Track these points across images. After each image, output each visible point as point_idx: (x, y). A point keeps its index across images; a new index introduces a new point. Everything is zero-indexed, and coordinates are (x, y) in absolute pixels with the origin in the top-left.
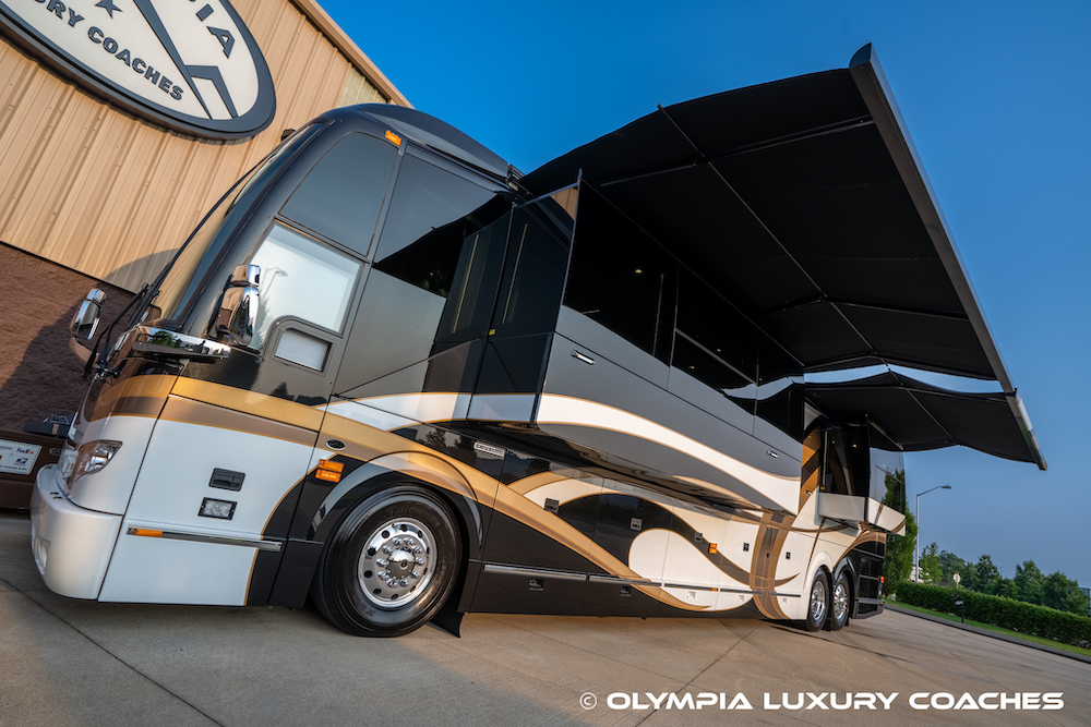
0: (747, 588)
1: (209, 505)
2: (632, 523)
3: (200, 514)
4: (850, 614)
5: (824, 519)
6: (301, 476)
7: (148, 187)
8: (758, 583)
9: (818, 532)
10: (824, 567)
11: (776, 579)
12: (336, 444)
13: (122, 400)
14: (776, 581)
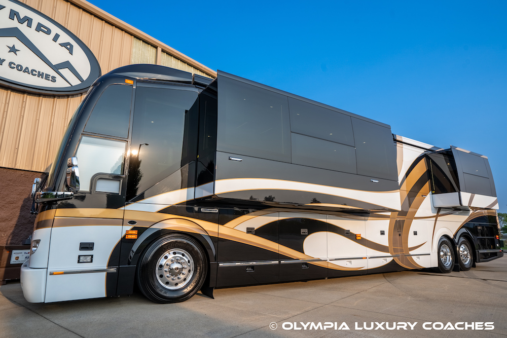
0: (389, 254)
1: (81, 258)
2: (302, 232)
3: (79, 262)
4: (474, 260)
5: (439, 209)
6: (119, 239)
7: (53, 125)
8: (395, 250)
9: (436, 217)
10: (446, 236)
12: (132, 222)
13: (38, 223)
14: (409, 248)
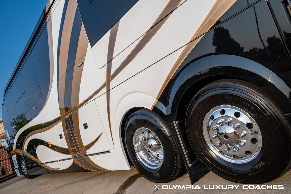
0: (70, 156)
2: (34, 147)
8: (74, 152)
11: (84, 145)
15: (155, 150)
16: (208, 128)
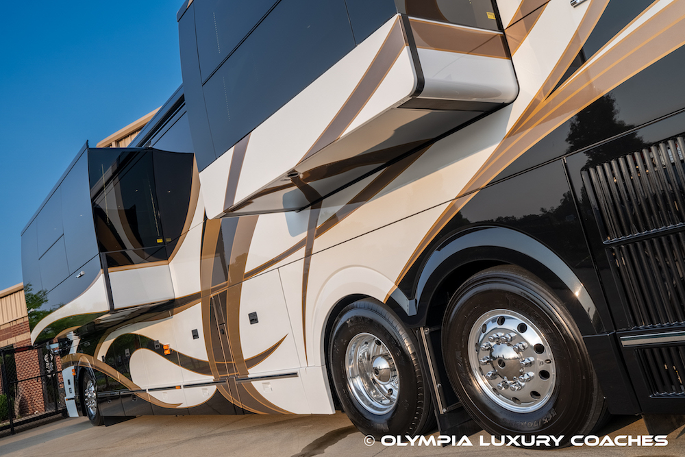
1: (70, 390)
2: (125, 352)
9: (308, 244)
11: (246, 357)
12: (73, 363)
14: (248, 361)
15: (385, 378)
16: (478, 345)
